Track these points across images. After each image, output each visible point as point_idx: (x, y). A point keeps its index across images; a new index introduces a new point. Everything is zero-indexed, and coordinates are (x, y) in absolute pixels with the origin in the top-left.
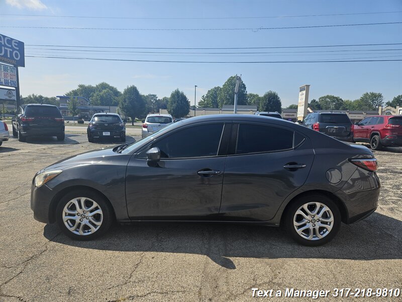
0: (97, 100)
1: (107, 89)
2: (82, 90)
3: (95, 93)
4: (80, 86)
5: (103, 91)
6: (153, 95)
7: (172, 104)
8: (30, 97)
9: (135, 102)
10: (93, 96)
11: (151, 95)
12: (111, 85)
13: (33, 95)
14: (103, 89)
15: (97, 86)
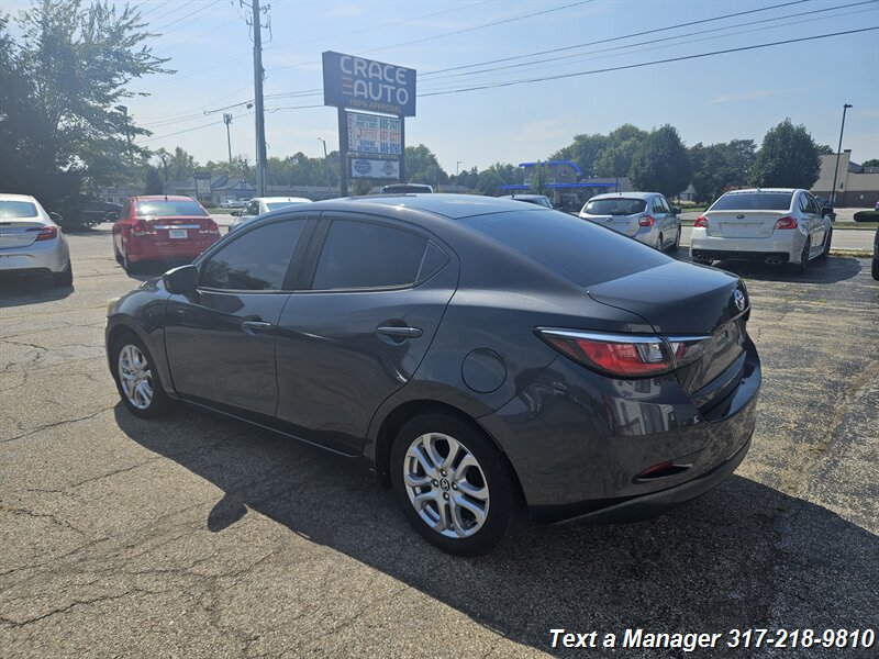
0: (608, 166)
1: (633, 139)
2: (580, 147)
3: (605, 149)
4: (578, 138)
5: (624, 143)
6: (746, 142)
7: (764, 161)
8: (492, 168)
9: (667, 165)
10: (600, 157)
11: (739, 143)
12: (641, 129)
13: (498, 165)
14: (623, 139)
15: (611, 134)
